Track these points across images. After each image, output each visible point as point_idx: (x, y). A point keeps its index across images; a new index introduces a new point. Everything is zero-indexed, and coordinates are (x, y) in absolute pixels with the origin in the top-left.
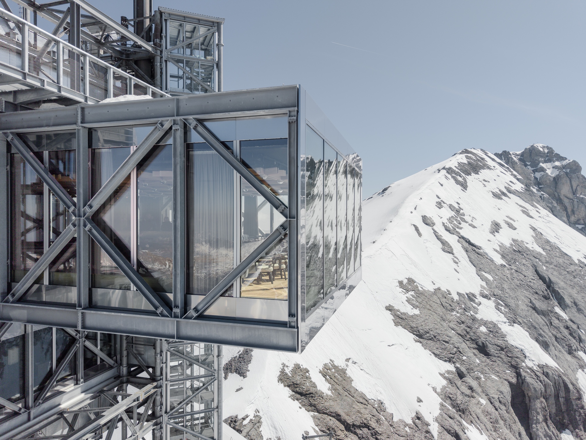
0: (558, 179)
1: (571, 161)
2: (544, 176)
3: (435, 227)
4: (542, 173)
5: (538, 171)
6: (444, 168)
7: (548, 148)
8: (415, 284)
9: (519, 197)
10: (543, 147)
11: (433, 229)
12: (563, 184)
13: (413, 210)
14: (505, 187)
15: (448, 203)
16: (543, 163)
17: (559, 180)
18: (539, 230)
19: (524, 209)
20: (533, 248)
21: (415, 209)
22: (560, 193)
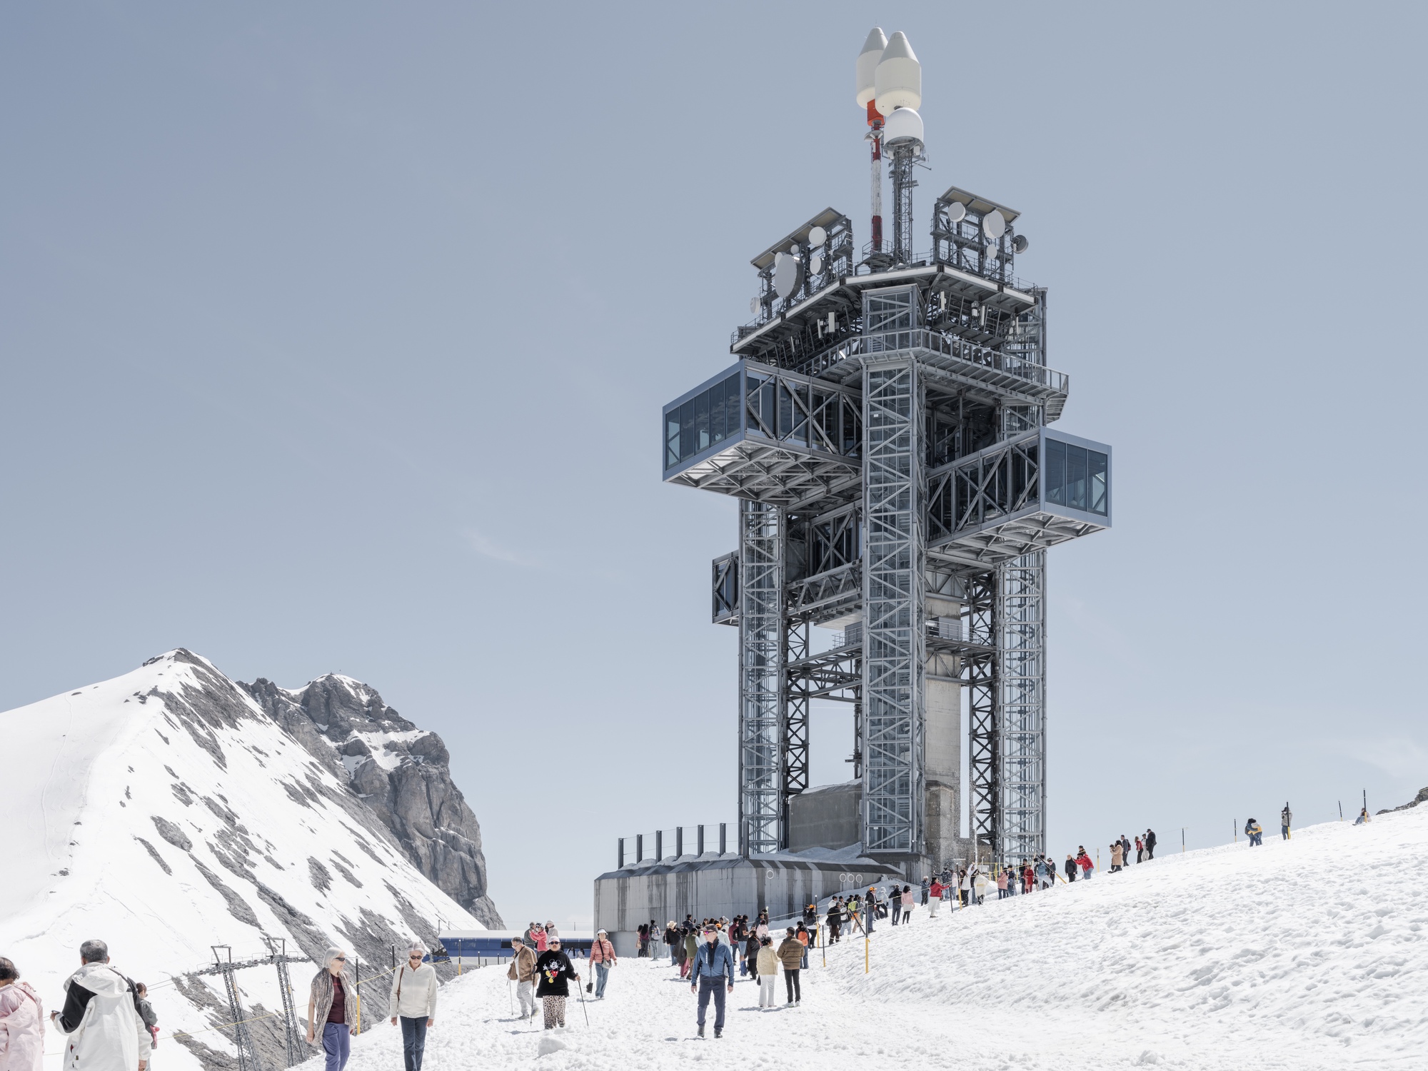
0: (400, 780)
1: (427, 733)
2: (368, 768)
3: (192, 851)
4: (363, 760)
5: (349, 752)
6: (154, 692)
7: (368, 691)
8: (207, 990)
9: (342, 806)
10: (356, 687)
11: (192, 857)
12: (413, 794)
13: (125, 800)
14: (307, 777)
15: (201, 795)
16: (360, 731)
17: (404, 781)
18: (403, 894)
19: (361, 841)
20: (405, 935)
21: (128, 794)
22: (406, 819)
